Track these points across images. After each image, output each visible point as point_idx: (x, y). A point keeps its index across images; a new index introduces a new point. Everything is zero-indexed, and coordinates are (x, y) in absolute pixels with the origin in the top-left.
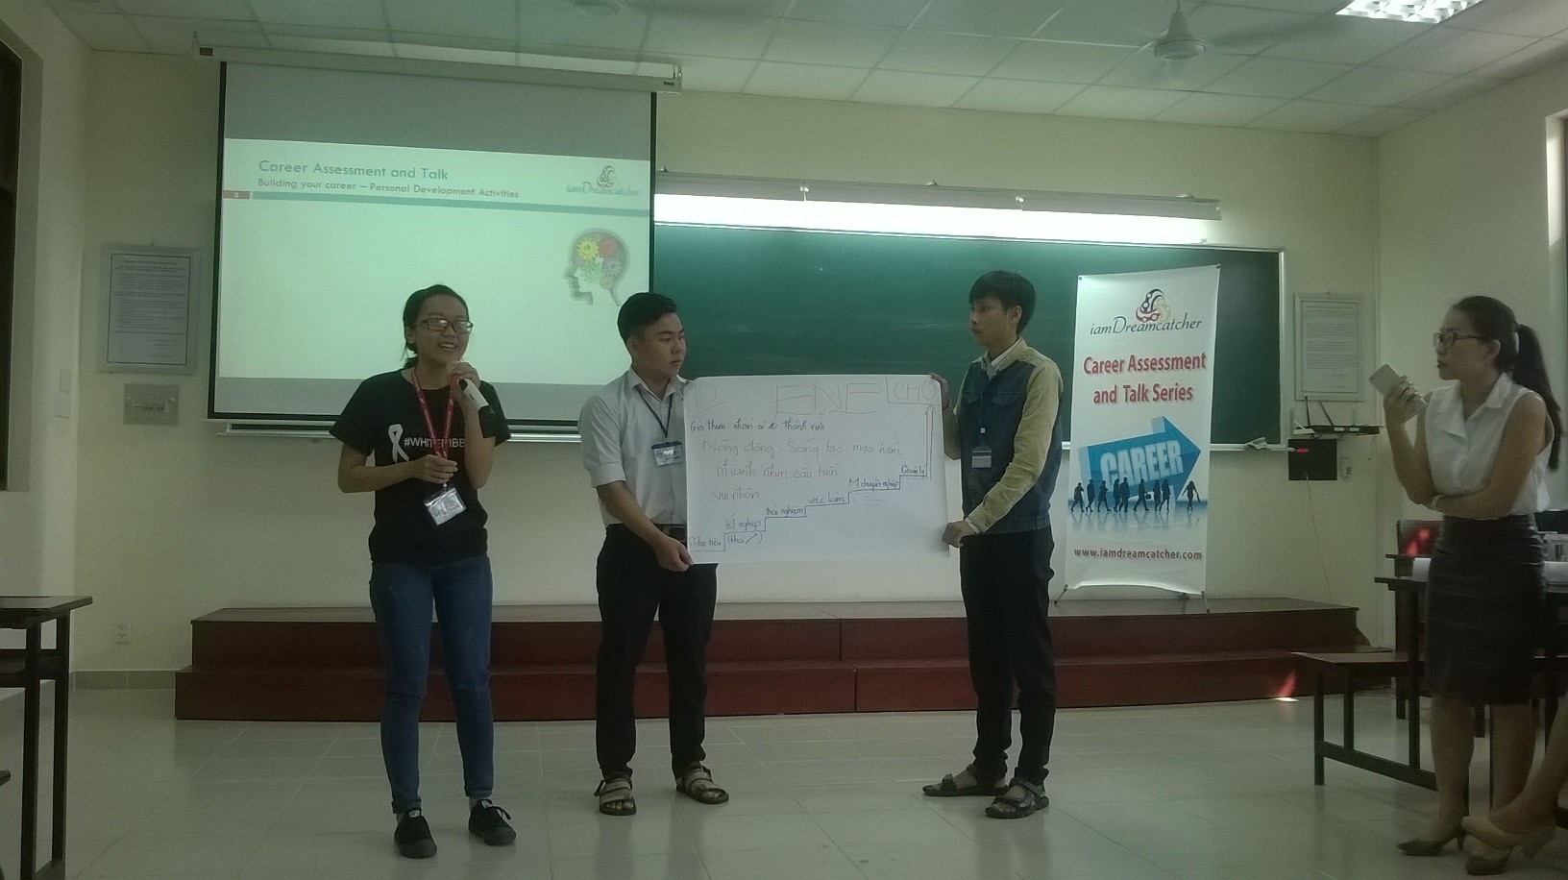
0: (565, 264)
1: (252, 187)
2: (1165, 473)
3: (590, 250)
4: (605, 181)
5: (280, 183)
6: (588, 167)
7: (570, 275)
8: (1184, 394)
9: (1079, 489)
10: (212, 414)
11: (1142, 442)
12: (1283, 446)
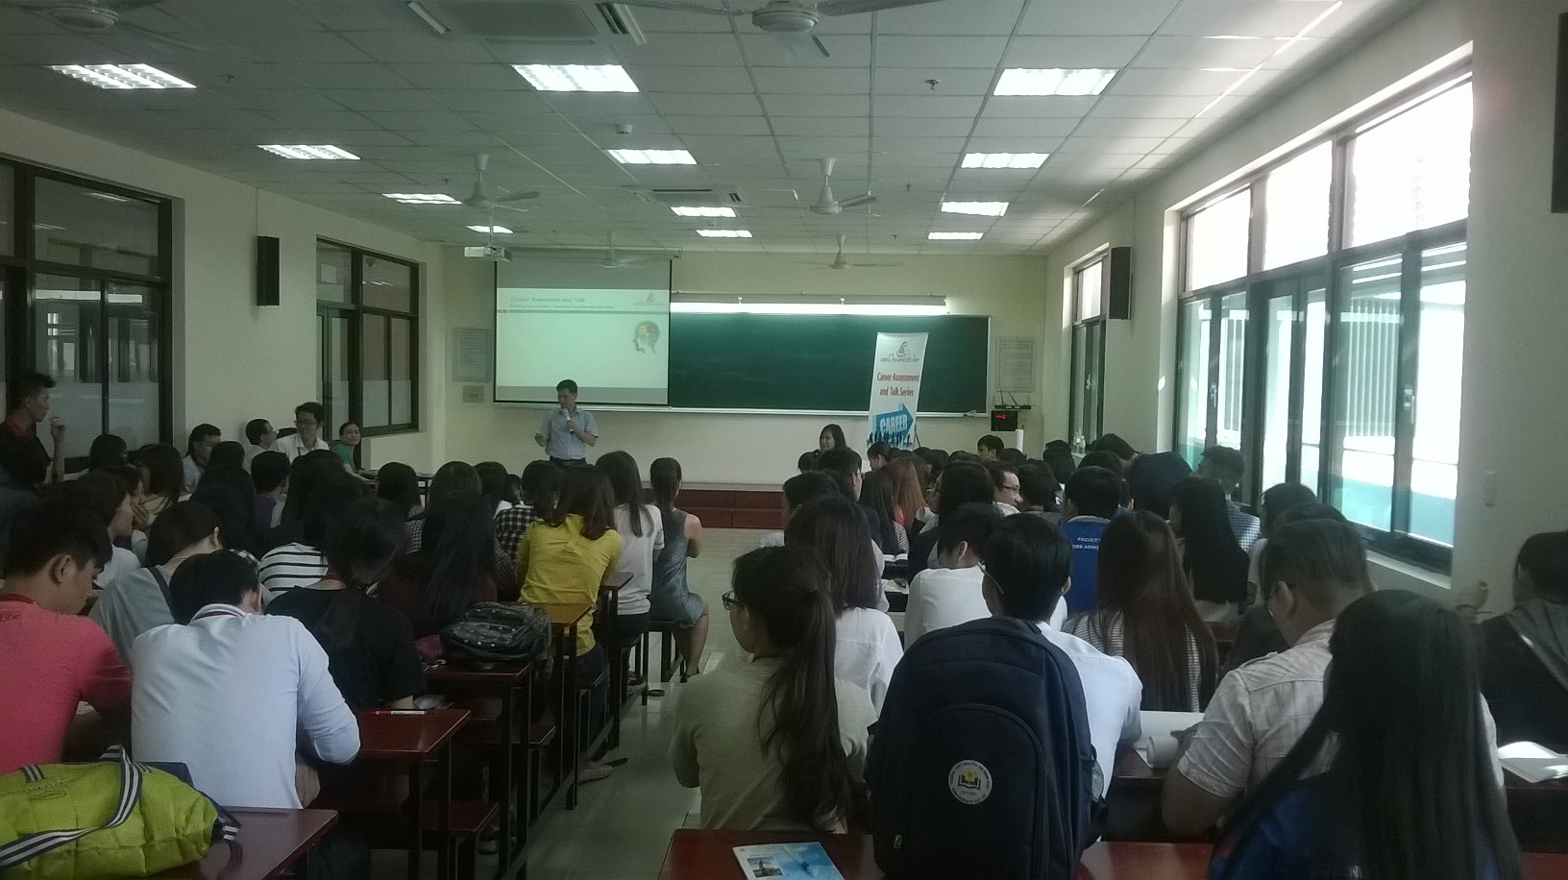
0: (633, 336)
1: (508, 308)
2: (901, 429)
3: (644, 330)
4: (650, 299)
5: (519, 306)
6: (644, 293)
7: (635, 341)
8: (910, 393)
9: (871, 435)
10: (495, 401)
11: (894, 414)
12: (988, 414)
